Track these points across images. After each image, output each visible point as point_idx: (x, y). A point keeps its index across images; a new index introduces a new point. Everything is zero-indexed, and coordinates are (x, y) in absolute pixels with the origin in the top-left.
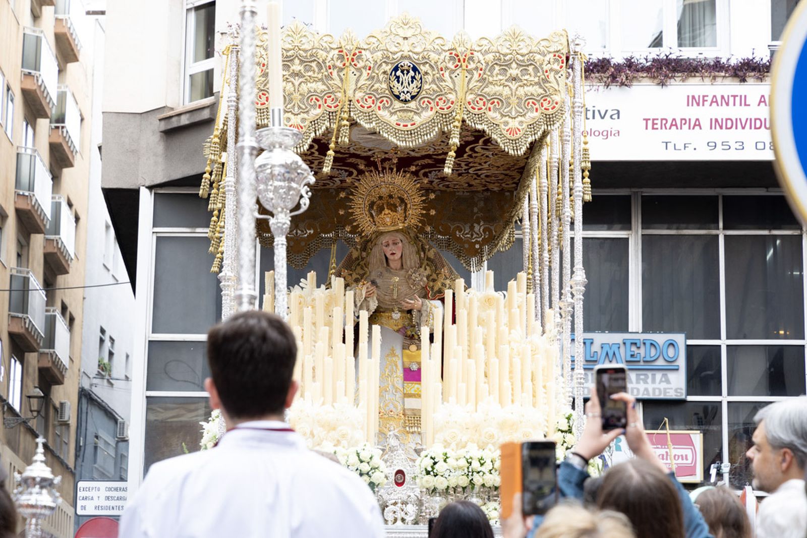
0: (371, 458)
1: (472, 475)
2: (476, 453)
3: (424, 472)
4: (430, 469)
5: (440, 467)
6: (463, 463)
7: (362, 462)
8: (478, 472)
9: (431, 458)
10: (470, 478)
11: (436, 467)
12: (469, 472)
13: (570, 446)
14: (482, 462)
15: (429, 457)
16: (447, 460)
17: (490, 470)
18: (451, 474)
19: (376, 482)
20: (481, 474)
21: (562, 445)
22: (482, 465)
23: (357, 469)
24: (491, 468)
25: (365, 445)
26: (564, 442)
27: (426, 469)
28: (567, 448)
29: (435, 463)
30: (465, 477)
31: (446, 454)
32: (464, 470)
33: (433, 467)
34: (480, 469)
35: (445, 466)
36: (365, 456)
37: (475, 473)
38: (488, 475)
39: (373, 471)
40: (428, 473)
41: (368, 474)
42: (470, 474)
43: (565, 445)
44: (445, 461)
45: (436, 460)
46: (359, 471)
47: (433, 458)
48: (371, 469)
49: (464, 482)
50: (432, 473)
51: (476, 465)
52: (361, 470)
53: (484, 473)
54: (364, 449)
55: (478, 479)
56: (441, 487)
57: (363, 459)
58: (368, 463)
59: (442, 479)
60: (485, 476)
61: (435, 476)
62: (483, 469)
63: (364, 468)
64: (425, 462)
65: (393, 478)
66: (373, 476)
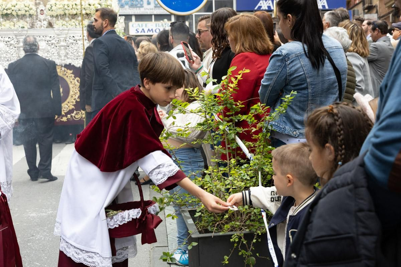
0: (29, 5)
2: (66, 3)
3: (48, 10)
4: (50, 9)
5: (54, 8)
6: (62, 6)
7: (26, 7)
10: (64, 11)
12: (64, 9)
14: (68, 6)
16: (56, 5)
18: (58, 10)
19: (32, 14)
22: (68, 7)
23: (24, 10)
29: (52, 7)
30: (63, 11)
32: (62, 9)
33: (51, 8)
35: (56, 8)
37: (66, 10)
38: (71, 11)
40: (49, 10)
44: (55, 6)
47: (51, 5)
48: (30, 9)
49: (62, 13)
50: (51, 10)
53: (69, 10)
55: (67, 12)
56: (55, 15)
57: (26, 6)
58: (28, 7)
59: (55, 12)
60: (69, 11)
61: (52, 11)
62: (69, 8)
63: (27, 9)
64: (48, 6)
65: (40, 12)
66: (30, 12)
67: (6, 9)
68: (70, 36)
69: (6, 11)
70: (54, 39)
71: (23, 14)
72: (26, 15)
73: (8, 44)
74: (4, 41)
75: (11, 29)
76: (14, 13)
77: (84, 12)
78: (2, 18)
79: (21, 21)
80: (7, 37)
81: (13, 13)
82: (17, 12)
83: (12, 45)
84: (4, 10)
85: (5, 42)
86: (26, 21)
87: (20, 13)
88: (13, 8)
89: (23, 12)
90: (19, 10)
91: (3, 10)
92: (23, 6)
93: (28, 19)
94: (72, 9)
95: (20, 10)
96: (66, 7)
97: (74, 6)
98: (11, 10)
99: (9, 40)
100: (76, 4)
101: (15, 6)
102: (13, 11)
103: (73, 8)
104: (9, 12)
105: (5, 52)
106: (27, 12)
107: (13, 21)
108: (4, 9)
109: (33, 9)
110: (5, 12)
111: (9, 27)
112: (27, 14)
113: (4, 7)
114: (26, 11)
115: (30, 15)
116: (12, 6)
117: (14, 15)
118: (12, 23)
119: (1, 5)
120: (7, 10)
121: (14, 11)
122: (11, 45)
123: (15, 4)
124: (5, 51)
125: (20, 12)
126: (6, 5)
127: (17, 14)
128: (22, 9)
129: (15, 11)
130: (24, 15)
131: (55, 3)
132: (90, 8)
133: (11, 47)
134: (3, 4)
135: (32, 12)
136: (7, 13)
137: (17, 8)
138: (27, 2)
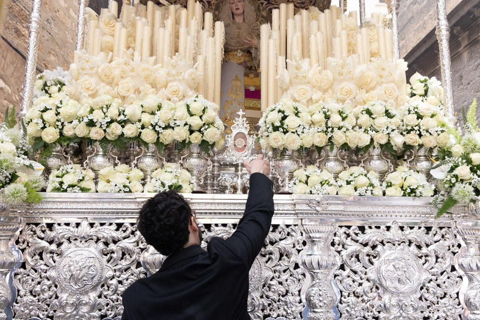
0: (204, 111)
1: (332, 132)
2: (334, 106)
3: (271, 129)
4: (278, 124)
5: (291, 122)
6: (319, 117)
7: (192, 115)
8: (339, 128)
9: (279, 111)
10: (329, 135)
11: (286, 121)
12: (327, 128)
14: (344, 115)
16: (299, 115)
17: (354, 127)
18: (305, 131)
19: (210, 140)
20: (344, 129)
22: (344, 119)
23: (186, 124)
24: (354, 124)
25: (197, 97)
27: (273, 124)
29: (284, 118)
30: (323, 135)
32: (320, 126)
33: (282, 122)
34: (342, 124)
35: (297, 121)
36: (196, 107)
37: (336, 130)
38: (351, 133)
39: (206, 127)
40: (276, 129)
41: (199, 131)
42: (330, 130)
44: (297, 115)
45: (285, 114)
46: (187, 127)
47: (283, 112)
48: (204, 125)
49: (320, 140)
51: (336, 119)
52: (190, 126)
53: (347, 130)
54: (195, 101)
55: (340, 137)
56: (293, 146)
57: (193, 111)
58: (201, 117)
60: (348, 133)
61: (285, 132)
63: (195, 122)
64: (272, 117)
65: (232, 142)
66: (205, 133)
67: (119, 120)
68: (349, 227)
69: (119, 126)
70: (289, 234)
71: (180, 139)
72: (190, 143)
73: (113, 252)
74: (98, 240)
75: (130, 191)
76: (148, 136)
78: (104, 155)
79: (172, 166)
80: (111, 224)
81: (143, 137)
82: (158, 133)
83: (127, 256)
84: (114, 125)
85: (101, 245)
86: (186, 165)
87: (168, 136)
88: (146, 118)
89: (180, 134)
90: (168, 126)
92: (182, 112)
93: (194, 161)
95: (172, 125)
97: (365, 118)
98: (139, 125)
99: (119, 234)
101: (153, 113)
102: (143, 127)
103: (357, 125)
104: (130, 131)
105: (100, 282)
106: (196, 134)
107: (140, 165)
108: (112, 121)
109: (216, 125)
110: (116, 129)
111: (125, 186)
112: (196, 138)
113: (113, 112)
114: (191, 132)
115: (205, 145)
116: (144, 112)
117: (146, 144)
118: (136, 173)
119: (105, 110)
120: (123, 127)
121: (151, 127)
122: (124, 254)
123: (155, 106)
124: (96, 279)
125: (169, 131)
126: (121, 107)
127: (158, 138)
128: (178, 123)
129: (154, 127)
130: (184, 144)
131: (296, 109)
133: (124, 263)
134: (113, 104)
135: (211, 134)
136: (123, 134)
137: (161, 118)
138: (197, 99)
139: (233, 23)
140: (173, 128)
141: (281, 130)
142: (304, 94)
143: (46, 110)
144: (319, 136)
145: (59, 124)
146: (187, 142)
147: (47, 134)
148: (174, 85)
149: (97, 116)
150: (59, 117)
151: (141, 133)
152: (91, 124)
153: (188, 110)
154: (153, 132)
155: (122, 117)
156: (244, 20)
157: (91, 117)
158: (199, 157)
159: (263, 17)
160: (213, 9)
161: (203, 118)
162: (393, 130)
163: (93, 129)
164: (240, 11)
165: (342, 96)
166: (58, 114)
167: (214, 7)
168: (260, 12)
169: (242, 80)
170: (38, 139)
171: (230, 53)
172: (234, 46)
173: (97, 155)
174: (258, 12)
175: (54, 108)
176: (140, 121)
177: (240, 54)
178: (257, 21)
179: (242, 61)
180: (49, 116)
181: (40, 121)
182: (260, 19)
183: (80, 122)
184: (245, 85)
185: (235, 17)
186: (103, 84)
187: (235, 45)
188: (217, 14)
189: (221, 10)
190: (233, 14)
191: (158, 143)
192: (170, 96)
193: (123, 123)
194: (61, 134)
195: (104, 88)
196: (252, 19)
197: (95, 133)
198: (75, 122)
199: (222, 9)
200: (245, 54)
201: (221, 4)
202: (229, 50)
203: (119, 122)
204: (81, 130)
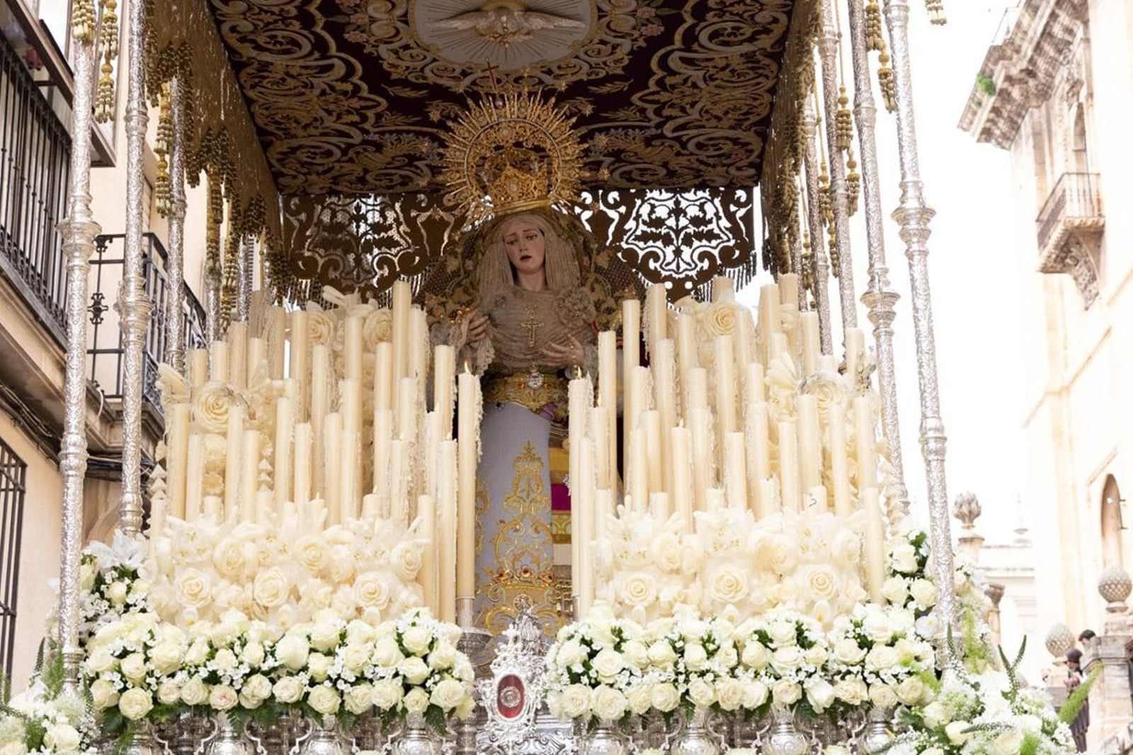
0: (431, 646)
1: (687, 681)
2: (694, 628)
3: (566, 677)
4: (578, 669)
5: (606, 664)
6: (662, 651)
7: (408, 655)
8: (702, 674)
9: (584, 641)
10: (682, 689)
11: (595, 663)
12: (678, 674)
13: (922, 609)
14: (711, 647)
15: (578, 637)
16: (624, 646)
17: (733, 670)
18: (634, 680)
19: (446, 705)
20: (710, 677)
21: (905, 606)
22: (711, 654)
23: (396, 675)
24: (733, 663)
25: (417, 614)
26: (911, 598)
27: (569, 669)
28: (918, 614)
29: (593, 654)
30: (669, 687)
31: (620, 631)
32: (665, 670)
33: (586, 665)
34: (705, 665)
35: (618, 660)
36: (416, 639)
37: (693, 677)
38: (726, 683)
39: (437, 677)
40: (575, 679)
41: (423, 685)
42: (682, 678)
43: (912, 605)
44: (617, 647)
45: (594, 647)
46: (399, 680)
47: (586, 643)
48: (432, 673)
49: (665, 699)
52: (405, 677)
53: (716, 676)
54: (414, 624)
55: (701, 692)
56: (611, 713)
57: (411, 648)
58: (425, 658)
59: (612, 692)
60: (719, 684)
61: (594, 685)
62: (714, 664)
63: (415, 669)
64: (568, 653)
65: (494, 696)
66: (435, 690)
67: (265, 667)
69: (266, 681)
71: (385, 705)
72: (405, 710)
76: (323, 699)
77: (821, 695)
78: (235, 738)
81: (312, 701)
82: (342, 694)
84: (256, 679)
87: (360, 699)
88: (319, 664)
89: (385, 694)
90: (361, 679)
91: (248, 675)
92: (388, 649)
94: (739, 671)
95: (368, 675)
96: (695, 655)
97: (753, 651)
98: (304, 678)
100: (764, 639)
101: (330, 653)
102: (313, 683)
103: (739, 663)
104: (287, 690)
106: (416, 693)
108: (254, 671)
109: (456, 673)
110: (259, 688)
112: (416, 702)
113: (253, 654)
114: (407, 688)
115: (433, 713)
116: (312, 650)
117: (318, 715)
120: (273, 681)
121: (327, 683)
123: (335, 636)
125: (363, 688)
126: (268, 643)
127: (343, 703)
128: (380, 671)
129: (334, 682)
130: (392, 717)
131: (618, 632)
132: (869, 667)
134: (253, 635)
135: (447, 693)
136: (273, 696)
137: (346, 662)
138: (416, 620)
139: (515, 293)
140: (371, 681)
141: (585, 679)
142: (642, 591)
143: (124, 654)
144: (660, 691)
145: (152, 681)
146: (399, 708)
147: (130, 703)
148: (368, 579)
149: (224, 663)
150: (150, 666)
151: (307, 694)
152: (213, 679)
153: (401, 644)
154: (334, 692)
155: (271, 663)
156: (546, 283)
157: (212, 666)
158: (422, 738)
159: (599, 269)
160: (460, 257)
161: (431, 659)
162: (810, 675)
163: (217, 690)
164: (535, 262)
165: (720, 595)
166: (147, 660)
167: (459, 250)
168: (590, 258)
169: (544, 459)
170: (113, 711)
171: (510, 380)
172: (521, 360)
173: (220, 738)
174: (586, 259)
175: (140, 649)
176: (305, 669)
177: (536, 382)
178: (583, 285)
179: (543, 403)
180: (132, 666)
181: (117, 677)
182: (592, 277)
183: (191, 675)
184: (552, 474)
185: (522, 276)
186: (224, 583)
187: (522, 356)
188: (471, 268)
189: (480, 256)
190: (514, 270)
191: (342, 713)
192: (362, 604)
193: (272, 675)
194: (155, 700)
195: (227, 592)
196: (567, 280)
197: (221, 698)
198: (181, 676)
199: (483, 254)
200: (553, 379)
201: (480, 241)
202: (506, 371)
203: (266, 674)
204: (193, 692)
